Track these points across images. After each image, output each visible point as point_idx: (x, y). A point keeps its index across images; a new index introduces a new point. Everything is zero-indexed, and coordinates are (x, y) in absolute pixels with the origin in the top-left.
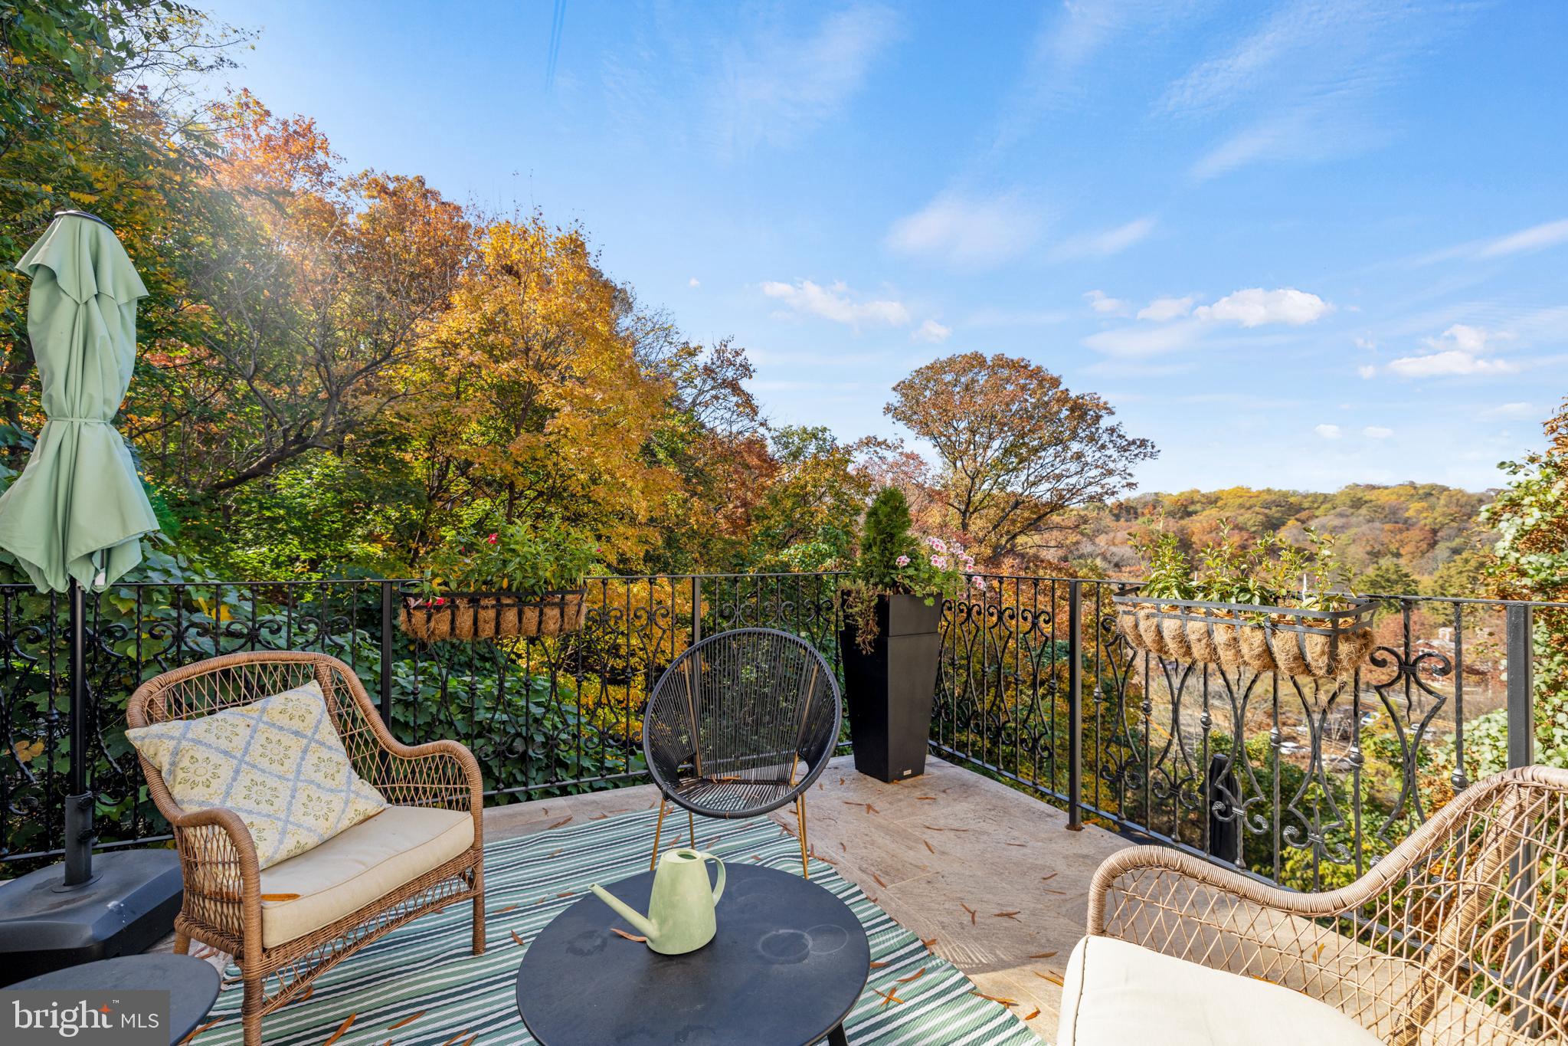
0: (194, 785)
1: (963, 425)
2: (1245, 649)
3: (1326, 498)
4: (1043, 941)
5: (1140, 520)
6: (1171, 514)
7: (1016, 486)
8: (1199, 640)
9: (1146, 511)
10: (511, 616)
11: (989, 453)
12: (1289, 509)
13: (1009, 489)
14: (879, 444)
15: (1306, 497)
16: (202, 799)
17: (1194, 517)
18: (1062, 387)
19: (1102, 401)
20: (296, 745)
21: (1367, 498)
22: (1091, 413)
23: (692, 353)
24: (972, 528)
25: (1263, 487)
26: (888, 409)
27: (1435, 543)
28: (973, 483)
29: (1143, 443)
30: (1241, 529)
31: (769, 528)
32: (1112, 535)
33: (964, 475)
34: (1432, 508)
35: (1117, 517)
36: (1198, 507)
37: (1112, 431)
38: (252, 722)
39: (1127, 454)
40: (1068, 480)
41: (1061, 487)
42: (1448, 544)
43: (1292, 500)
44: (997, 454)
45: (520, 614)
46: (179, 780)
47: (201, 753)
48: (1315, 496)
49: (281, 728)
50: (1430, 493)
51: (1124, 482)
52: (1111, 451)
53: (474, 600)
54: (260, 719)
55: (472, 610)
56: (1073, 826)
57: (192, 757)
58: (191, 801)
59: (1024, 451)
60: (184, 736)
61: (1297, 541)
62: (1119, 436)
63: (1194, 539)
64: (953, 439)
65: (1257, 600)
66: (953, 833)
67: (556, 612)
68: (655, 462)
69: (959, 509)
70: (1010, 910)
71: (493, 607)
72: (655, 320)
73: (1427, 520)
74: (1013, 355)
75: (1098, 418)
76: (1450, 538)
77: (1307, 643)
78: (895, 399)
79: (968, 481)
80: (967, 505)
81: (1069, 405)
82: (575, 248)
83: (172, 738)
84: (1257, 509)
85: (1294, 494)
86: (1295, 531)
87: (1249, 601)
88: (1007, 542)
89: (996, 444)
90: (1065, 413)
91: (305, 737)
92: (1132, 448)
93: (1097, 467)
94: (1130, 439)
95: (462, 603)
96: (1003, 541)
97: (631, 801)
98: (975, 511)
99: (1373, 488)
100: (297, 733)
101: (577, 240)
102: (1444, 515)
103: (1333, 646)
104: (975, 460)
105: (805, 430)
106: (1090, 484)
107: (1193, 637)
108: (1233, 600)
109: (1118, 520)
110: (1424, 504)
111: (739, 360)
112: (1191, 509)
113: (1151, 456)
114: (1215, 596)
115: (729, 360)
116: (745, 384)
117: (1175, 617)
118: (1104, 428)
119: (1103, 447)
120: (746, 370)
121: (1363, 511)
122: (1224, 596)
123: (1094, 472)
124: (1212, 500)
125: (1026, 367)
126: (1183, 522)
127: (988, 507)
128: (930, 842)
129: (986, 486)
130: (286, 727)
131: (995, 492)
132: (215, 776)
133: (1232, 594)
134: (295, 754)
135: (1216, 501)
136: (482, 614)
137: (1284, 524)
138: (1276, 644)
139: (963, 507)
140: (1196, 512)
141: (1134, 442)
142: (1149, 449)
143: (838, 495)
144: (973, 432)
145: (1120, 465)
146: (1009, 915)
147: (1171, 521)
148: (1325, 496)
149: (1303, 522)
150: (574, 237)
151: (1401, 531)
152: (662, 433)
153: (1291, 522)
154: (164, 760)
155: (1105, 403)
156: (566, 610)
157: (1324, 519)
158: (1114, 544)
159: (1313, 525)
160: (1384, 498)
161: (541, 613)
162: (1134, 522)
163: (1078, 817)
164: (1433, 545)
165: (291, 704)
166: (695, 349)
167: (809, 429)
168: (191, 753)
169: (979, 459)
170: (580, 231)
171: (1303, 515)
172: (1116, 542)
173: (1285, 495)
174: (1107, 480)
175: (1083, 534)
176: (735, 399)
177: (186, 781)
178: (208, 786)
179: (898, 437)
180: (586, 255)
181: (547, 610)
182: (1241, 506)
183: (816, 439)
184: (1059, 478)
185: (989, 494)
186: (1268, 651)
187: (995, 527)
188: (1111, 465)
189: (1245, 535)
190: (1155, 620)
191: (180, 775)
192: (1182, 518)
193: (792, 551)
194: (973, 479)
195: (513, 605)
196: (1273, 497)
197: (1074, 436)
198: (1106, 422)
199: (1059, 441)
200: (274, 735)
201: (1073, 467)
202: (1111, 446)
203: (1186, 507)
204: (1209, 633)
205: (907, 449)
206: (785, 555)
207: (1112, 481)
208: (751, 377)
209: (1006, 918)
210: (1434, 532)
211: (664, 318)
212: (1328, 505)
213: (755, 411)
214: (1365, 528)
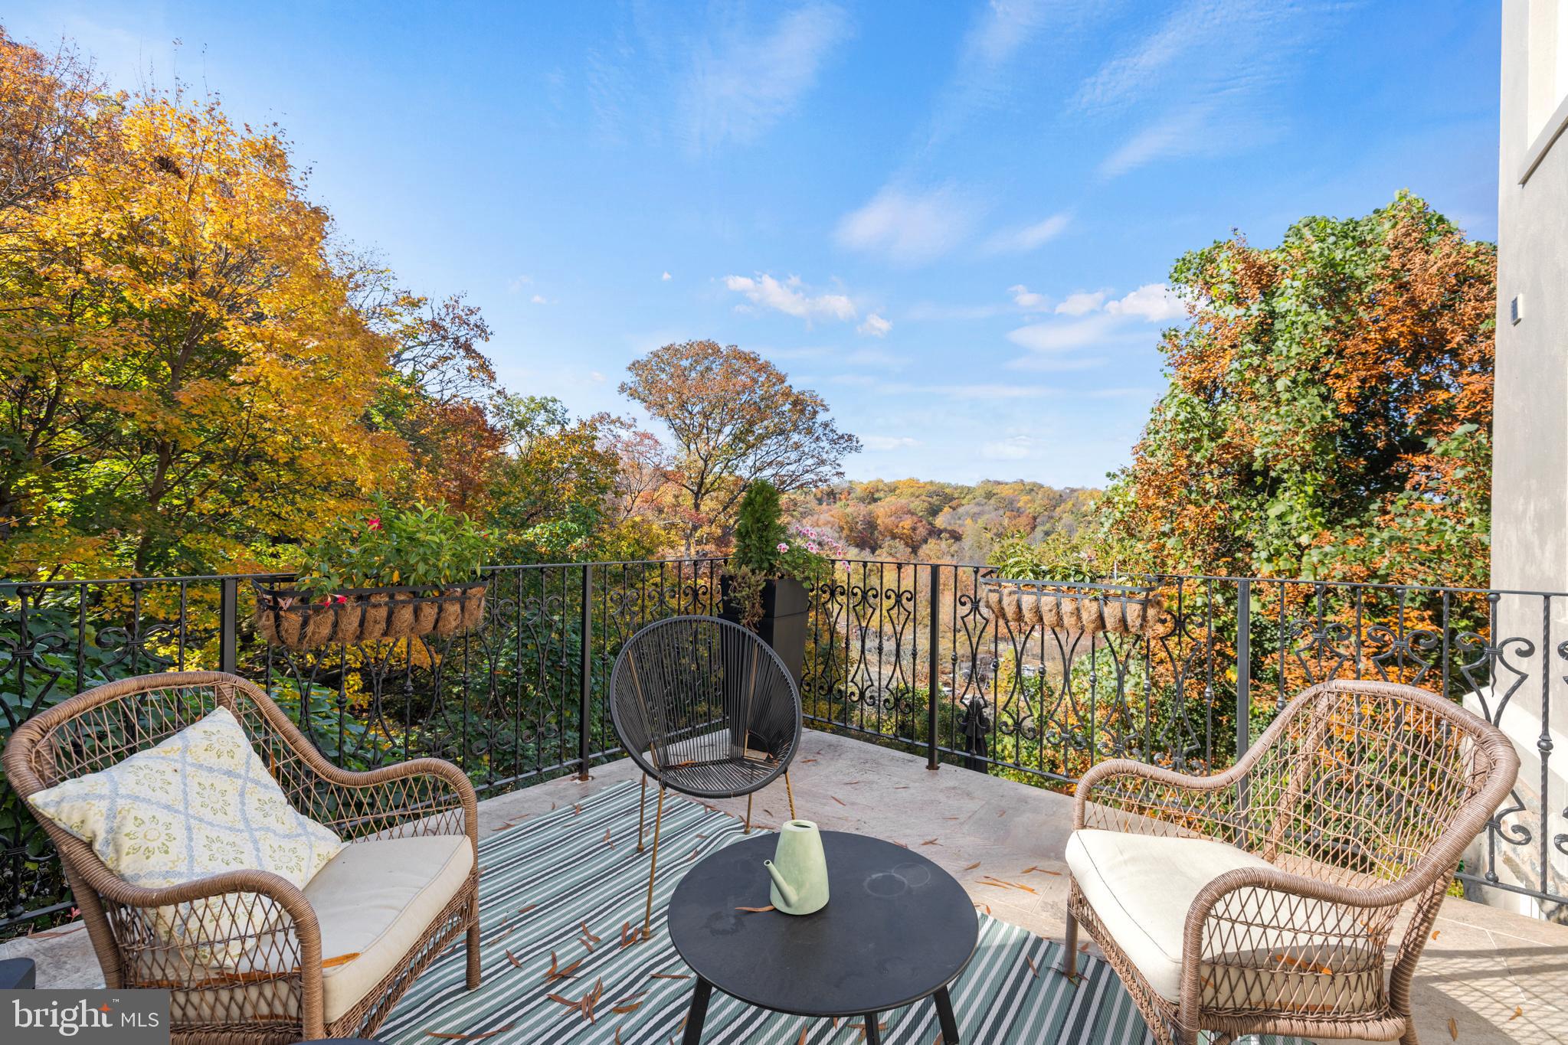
0: (148, 853)
1: (696, 409)
2: (1085, 616)
3: (969, 490)
4: (966, 856)
5: (839, 504)
6: (862, 500)
7: (744, 472)
8: (1051, 611)
9: (843, 497)
10: (406, 614)
11: (721, 438)
12: (945, 498)
13: (737, 473)
14: (613, 422)
15: (956, 489)
16: (164, 869)
17: (879, 503)
18: (786, 384)
19: (820, 397)
20: (231, 787)
21: (995, 491)
22: (810, 408)
23: (415, 304)
24: (702, 508)
25: (928, 480)
26: (623, 388)
27: (1035, 527)
28: (706, 465)
29: (850, 438)
30: (913, 514)
31: (508, 505)
32: (816, 517)
33: (697, 457)
34: (1033, 501)
35: (820, 501)
36: (881, 495)
37: (826, 425)
38: (179, 766)
39: (837, 446)
40: (788, 467)
41: (783, 473)
42: (1042, 528)
43: (947, 491)
44: (728, 439)
45: (417, 612)
46: (125, 850)
47: (144, 812)
48: (962, 488)
49: (210, 770)
50: (1033, 489)
51: (834, 471)
52: (825, 444)
53: (362, 598)
54: (184, 763)
55: (359, 609)
56: (932, 766)
57: (136, 818)
58: (150, 875)
59: (751, 439)
60: (115, 792)
61: (950, 524)
62: (832, 430)
63: (879, 522)
64: (688, 422)
65: (1088, 580)
66: (849, 787)
67: (457, 608)
68: (372, 427)
69: (692, 491)
70: (930, 838)
71: (386, 604)
72: (365, 260)
73: (1030, 510)
74: (745, 348)
75: (815, 413)
76: (1043, 524)
77: (1128, 610)
78: (630, 378)
79: (701, 463)
80: (700, 488)
81: (791, 399)
82: (273, 157)
83: (101, 797)
84: (923, 497)
85: (949, 486)
86: (949, 516)
87: (1083, 580)
88: (735, 523)
89: (727, 430)
90: (787, 407)
91: (239, 776)
92: (842, 441)
93: (813, 456)
94: (840, 433)
95: (350, 604)
96: (732, 521)
97: (526, 805)
98: (707, 492)
99: (999, 483)
100: (229, 773)
101: (273, 147)
102: (1040, 505)
103: (1145, 610)
104: (707, 444)
105: (532, 400)
106: (807, 472)
107: (1045, 609)
108: (1072, 580)
109: (820, 504)
110: (1029, 497)
111: (473, 319)
112: (876, 496)
113: (856, 450)
114: (1058, 577)
115: (460, 318)
116: (478, 345)
117: (1032, 593)
118: (819, 422)
119: (818, 439)
120: (482, 330)
121: (992, 501)
122: (1065, 577)
123: (810, 462)
124: (893, 489)
125: (755, 360)
126: (871, 507)
127: (719, 489)
128: (836, 796)
129: (717, 469)
130: (215, 767)
131: (725, 474)
132: (171, 838)
133: (1070, 575)
134: (233, 798)
135: (895, 490)
136: (372, 613)
137: (941, 510)
138: (1107, 611)
139: (695, 488)
140: (880, 499)
141: (842, 437)
142: (855, 444)
143: (584, 473)
144: (706, 417)
145: (832, 456)
146: (931, 842)
147: (862, 506)
148: (969, 488)
149: (954, 509)
150: (271, 142)
151: (1015, 517)
152: (381, 392)
153: (946, 509)
154: (98, 826)
155: (822, 401)
156: (467, 604)
157: (968, 507)
158: (818, 525)
159: (961, 510)
160: (1006, 492)
161: (441, 609)
162: (833, 506)
163: (936, 758)
164: (1033, 528)
165: (214, 738)
166: (419, 301)
167: (538, 399)
168: (133, 813)
169: (712, 443)
170: (280, 137)
171: (954, 503)
172: (820, 523)
173: (943, 486)
174: (821, 469)
175: (792, 516)
176: (468, 362)
177: (136, 850)
178: (166, 852)
179: (630, 416)
180: (285, 167)
181: (447, 606)
182: (913, 495)
183: (546, 411)
184: (781, 465)
185: (720, 477)
186: (1101, 617)
187: (725, 508)
188: (825, 456)
189: (915, 519)
190: (1016, 597)
191: (126, 844)
192: (869, 503)
193: (538, 530)
194: (705, 461)
195: (409, 602)
196: (934, 488)
197: (796, 428)
198: (822, 417)
199: (782, 432)
200: (205, 778)
201: (793, 456)
202: (824, 438)
203: (873, 494)
204: (1058, 605)
205: (641, 428)
206: (529, 535)
207: (825, 469)
208: (487, 339)
209: (930, 845)
210: (1035, 518)
211: (375, 259)
212: (971, 496)
213: (492, 377)
214: (993, 515)
